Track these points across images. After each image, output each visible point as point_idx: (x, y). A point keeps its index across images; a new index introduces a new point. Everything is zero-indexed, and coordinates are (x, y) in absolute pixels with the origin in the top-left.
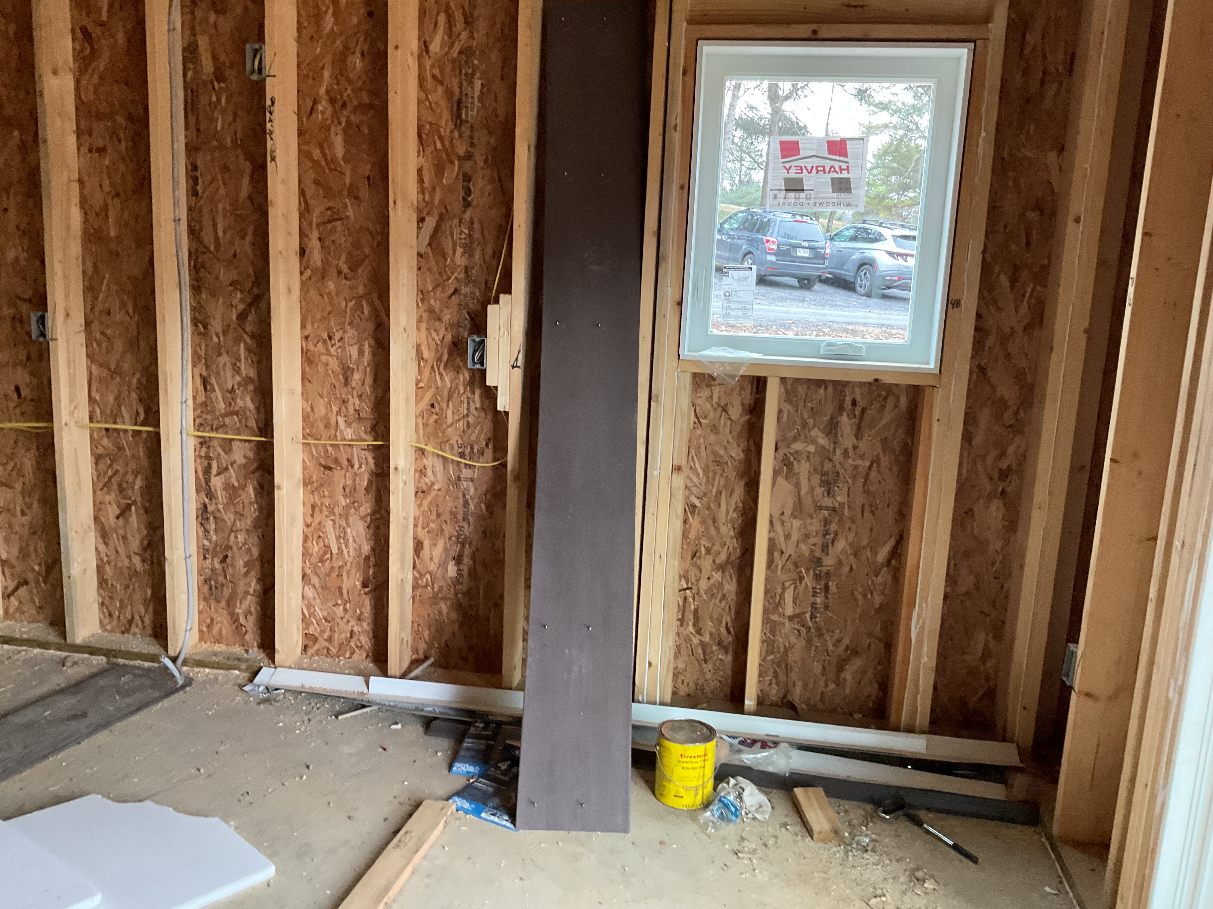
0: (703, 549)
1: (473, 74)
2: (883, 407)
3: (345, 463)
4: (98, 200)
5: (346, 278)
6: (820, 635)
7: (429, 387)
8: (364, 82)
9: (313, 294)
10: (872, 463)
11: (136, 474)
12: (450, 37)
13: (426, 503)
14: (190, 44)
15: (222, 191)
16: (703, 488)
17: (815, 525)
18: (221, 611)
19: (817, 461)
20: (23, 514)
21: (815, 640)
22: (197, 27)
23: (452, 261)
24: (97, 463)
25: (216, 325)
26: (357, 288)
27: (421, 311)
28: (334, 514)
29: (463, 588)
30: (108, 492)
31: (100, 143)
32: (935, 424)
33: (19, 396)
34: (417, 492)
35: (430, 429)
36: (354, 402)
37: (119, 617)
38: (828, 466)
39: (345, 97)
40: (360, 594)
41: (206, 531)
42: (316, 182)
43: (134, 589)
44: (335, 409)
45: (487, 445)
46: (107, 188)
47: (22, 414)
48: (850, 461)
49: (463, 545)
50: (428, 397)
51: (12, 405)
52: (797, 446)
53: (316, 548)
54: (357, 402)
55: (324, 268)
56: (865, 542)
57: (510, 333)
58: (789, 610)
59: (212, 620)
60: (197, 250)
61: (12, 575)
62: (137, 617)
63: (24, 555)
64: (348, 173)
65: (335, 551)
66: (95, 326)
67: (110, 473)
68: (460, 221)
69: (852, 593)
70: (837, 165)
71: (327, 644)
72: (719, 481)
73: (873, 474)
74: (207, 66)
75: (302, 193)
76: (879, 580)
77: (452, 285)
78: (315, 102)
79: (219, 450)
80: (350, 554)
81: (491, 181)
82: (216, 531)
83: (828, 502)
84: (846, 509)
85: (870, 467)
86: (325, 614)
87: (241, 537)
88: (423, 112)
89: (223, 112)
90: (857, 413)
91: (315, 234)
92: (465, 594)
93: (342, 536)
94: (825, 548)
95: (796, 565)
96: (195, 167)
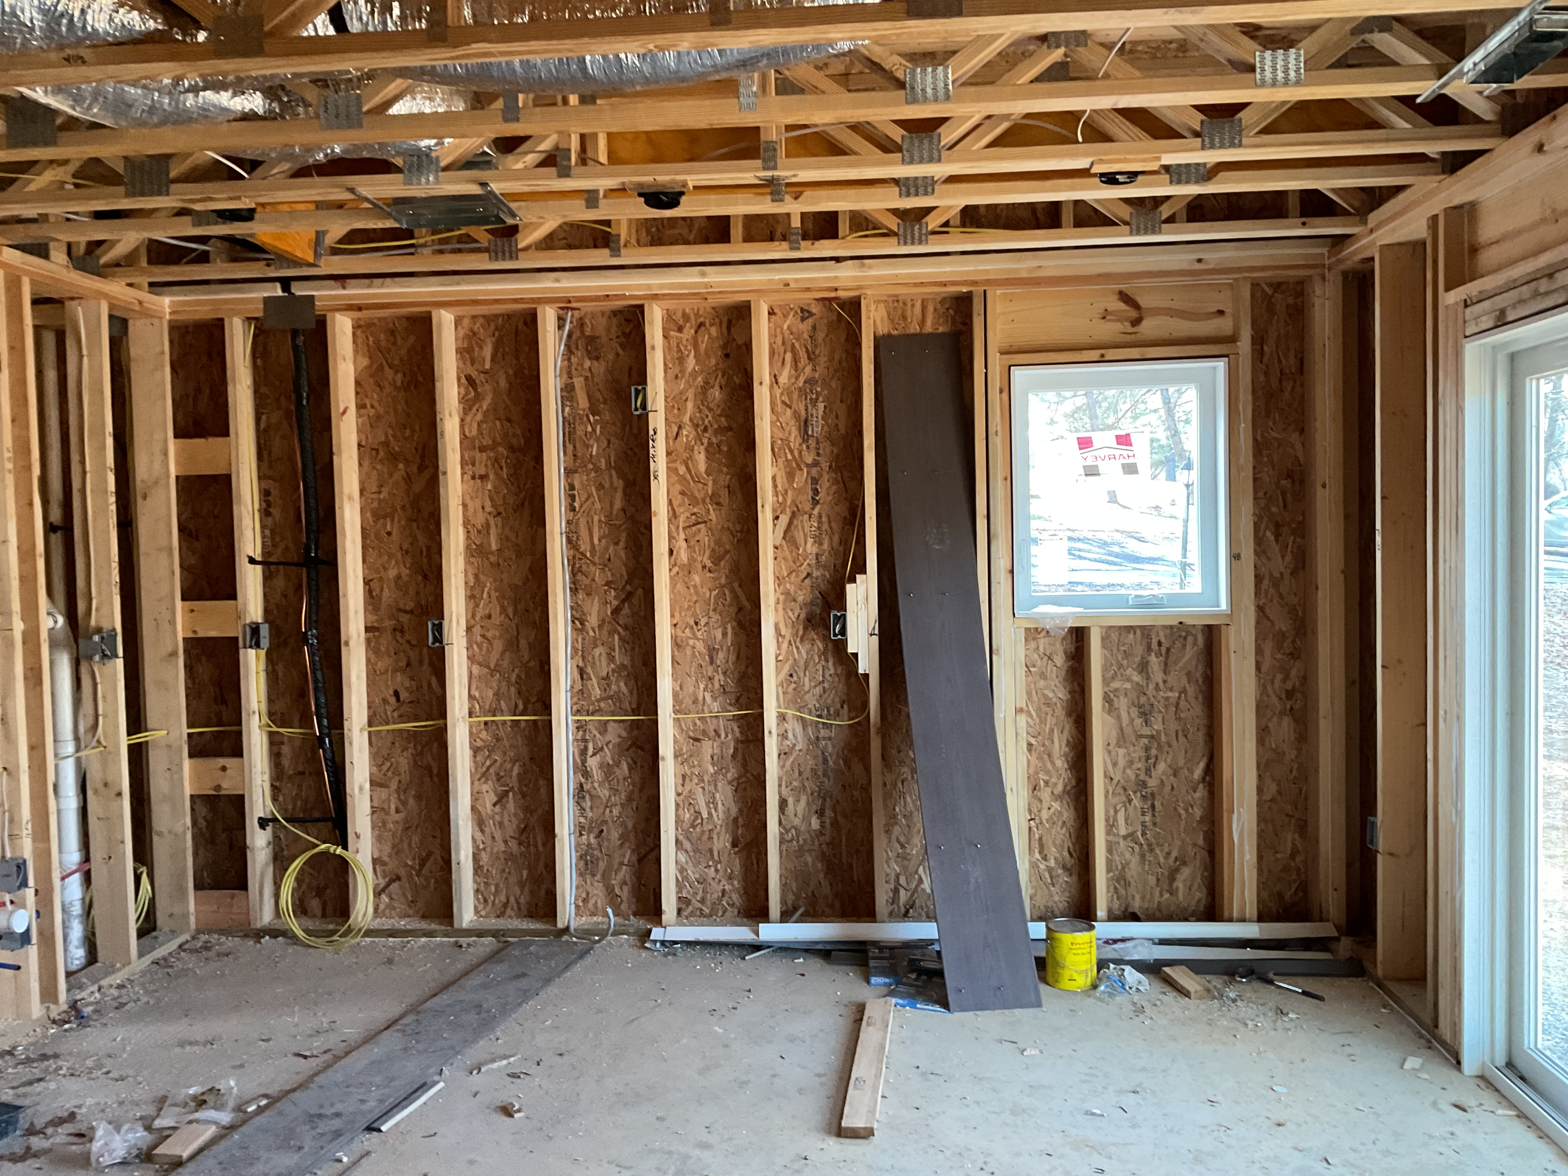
0: (1042, 783)
1: (817, 399)
2: (1184, 646)
3: (712, 734)
4: (479, 520)
5: (710, 571)
6: (1151, 850)
7: (788, 660)
8: (723, 410)
9: (680, 586)
10: (1180, 693)
11: (514, 762)
12: (796, 370)
13: (788, 764)
14: (566, 385)
15: (598, 506)
16: (1037, 728)
17: (1138, 753)
18: (596, 884)
19: (1133, 695)
20: (397, 811)
21: (1148, 854)
22: (574, 372)
23: (805, 550)
24: (475, 757)
25: (593, 620)
26: (720, 578)
27: (778, 594)
28: (703, 781)
29: (827, 839)
30: (486, 782)
31: (483, 472)
32: (1233, 655)
33: (398, 700)
34: (779, 755)
35: (789, 696)
36: (719, 678)
37: (494, 902)
38: (1143, 700)
39: (706, 422)
40: (730, 854)
41: (583, 809)
42: (683, 493)
43: (509, 873)
44: (702, 686)
45: (842, 707)
46: (489, 509)
47: (401, 716)
48: (1161, 693)
49: (824, 799)
50: (786, 669)
51: (389, 709)
52: (1116, 685)
53: (687, 815)
54: (722, 677)
55: (690, 565)
56: (1181, 762)
57: (867, 607)
58: (1123, 831)
59: (588, 893)
60: (574, 557)
61: (384, 871)
62: (512, 899)
63: (397, 850)
64: (710, 483)
65: (705, 815)
66: (477, 630)
67: (488, 763)
68: (810, 517)
69: (1175, 809)
70: (1125, 453)
71: (699, 905)
72: (1051, 722)
73: (1183, 703)
74: (583, 402)
75: (670, 503)
76: (1198, 795)
77: (804, 569)
78: (680, 428)
79: (595, 732)
80: (719, 817)
81: (835, 482)
82: (591, 808)
83: (1146, 731)
84: (1163, 734)
85: (1179, 698)
86: (697, 876)
87: (616, 812)
88: (775, 430)
89: (597, 440)
90: (1163, 652)
91: (682, 536)
92: (828, 844)
93: (712, 802)
94: (1148, 772)
95: (1125, 790)
96: (572, 487)
